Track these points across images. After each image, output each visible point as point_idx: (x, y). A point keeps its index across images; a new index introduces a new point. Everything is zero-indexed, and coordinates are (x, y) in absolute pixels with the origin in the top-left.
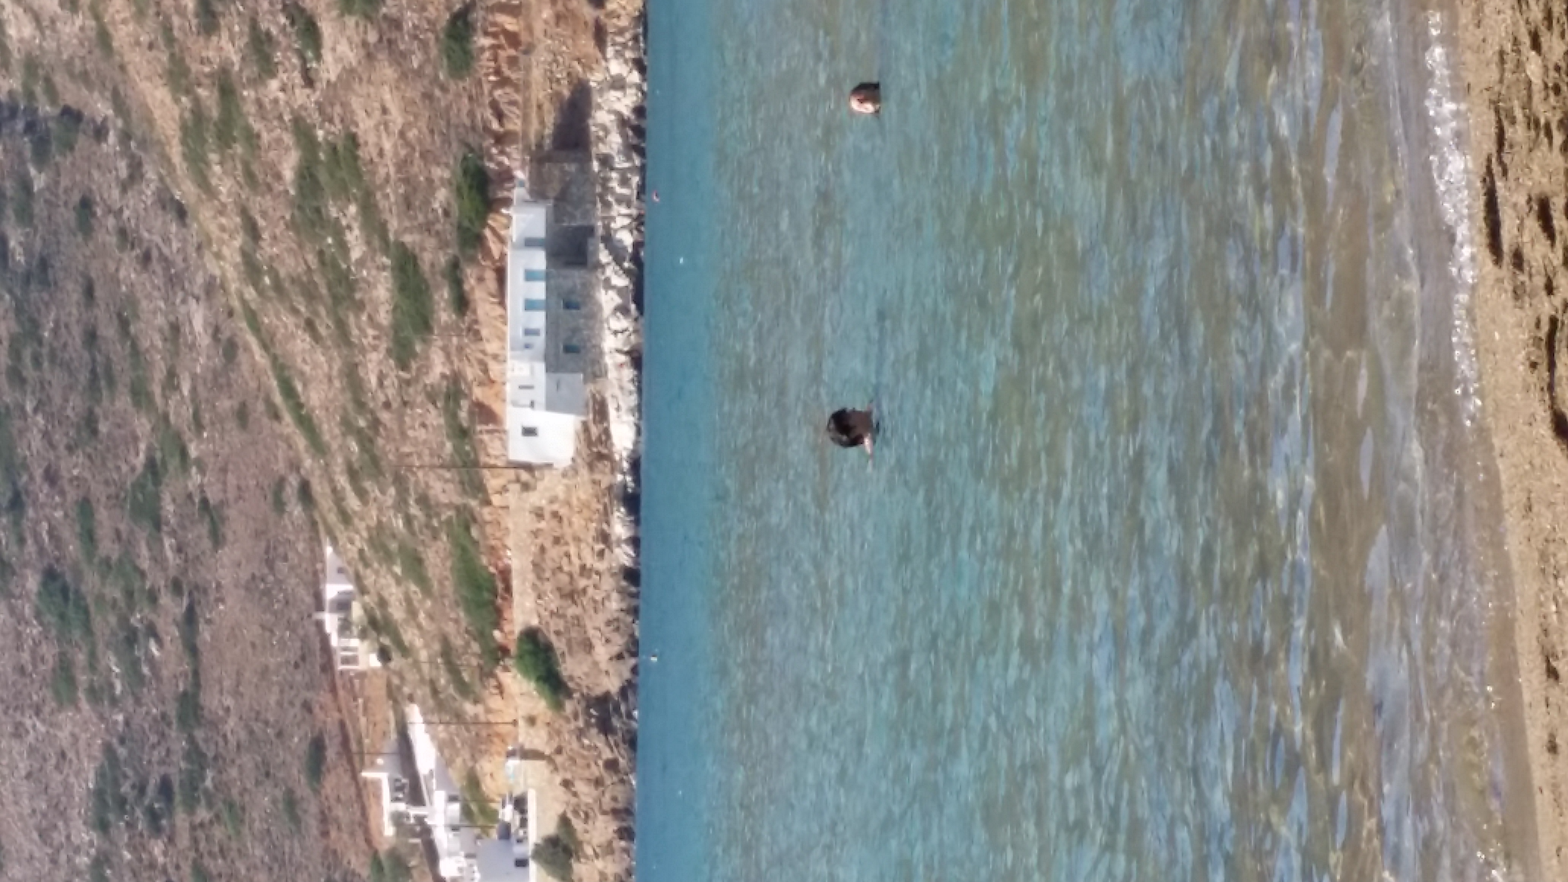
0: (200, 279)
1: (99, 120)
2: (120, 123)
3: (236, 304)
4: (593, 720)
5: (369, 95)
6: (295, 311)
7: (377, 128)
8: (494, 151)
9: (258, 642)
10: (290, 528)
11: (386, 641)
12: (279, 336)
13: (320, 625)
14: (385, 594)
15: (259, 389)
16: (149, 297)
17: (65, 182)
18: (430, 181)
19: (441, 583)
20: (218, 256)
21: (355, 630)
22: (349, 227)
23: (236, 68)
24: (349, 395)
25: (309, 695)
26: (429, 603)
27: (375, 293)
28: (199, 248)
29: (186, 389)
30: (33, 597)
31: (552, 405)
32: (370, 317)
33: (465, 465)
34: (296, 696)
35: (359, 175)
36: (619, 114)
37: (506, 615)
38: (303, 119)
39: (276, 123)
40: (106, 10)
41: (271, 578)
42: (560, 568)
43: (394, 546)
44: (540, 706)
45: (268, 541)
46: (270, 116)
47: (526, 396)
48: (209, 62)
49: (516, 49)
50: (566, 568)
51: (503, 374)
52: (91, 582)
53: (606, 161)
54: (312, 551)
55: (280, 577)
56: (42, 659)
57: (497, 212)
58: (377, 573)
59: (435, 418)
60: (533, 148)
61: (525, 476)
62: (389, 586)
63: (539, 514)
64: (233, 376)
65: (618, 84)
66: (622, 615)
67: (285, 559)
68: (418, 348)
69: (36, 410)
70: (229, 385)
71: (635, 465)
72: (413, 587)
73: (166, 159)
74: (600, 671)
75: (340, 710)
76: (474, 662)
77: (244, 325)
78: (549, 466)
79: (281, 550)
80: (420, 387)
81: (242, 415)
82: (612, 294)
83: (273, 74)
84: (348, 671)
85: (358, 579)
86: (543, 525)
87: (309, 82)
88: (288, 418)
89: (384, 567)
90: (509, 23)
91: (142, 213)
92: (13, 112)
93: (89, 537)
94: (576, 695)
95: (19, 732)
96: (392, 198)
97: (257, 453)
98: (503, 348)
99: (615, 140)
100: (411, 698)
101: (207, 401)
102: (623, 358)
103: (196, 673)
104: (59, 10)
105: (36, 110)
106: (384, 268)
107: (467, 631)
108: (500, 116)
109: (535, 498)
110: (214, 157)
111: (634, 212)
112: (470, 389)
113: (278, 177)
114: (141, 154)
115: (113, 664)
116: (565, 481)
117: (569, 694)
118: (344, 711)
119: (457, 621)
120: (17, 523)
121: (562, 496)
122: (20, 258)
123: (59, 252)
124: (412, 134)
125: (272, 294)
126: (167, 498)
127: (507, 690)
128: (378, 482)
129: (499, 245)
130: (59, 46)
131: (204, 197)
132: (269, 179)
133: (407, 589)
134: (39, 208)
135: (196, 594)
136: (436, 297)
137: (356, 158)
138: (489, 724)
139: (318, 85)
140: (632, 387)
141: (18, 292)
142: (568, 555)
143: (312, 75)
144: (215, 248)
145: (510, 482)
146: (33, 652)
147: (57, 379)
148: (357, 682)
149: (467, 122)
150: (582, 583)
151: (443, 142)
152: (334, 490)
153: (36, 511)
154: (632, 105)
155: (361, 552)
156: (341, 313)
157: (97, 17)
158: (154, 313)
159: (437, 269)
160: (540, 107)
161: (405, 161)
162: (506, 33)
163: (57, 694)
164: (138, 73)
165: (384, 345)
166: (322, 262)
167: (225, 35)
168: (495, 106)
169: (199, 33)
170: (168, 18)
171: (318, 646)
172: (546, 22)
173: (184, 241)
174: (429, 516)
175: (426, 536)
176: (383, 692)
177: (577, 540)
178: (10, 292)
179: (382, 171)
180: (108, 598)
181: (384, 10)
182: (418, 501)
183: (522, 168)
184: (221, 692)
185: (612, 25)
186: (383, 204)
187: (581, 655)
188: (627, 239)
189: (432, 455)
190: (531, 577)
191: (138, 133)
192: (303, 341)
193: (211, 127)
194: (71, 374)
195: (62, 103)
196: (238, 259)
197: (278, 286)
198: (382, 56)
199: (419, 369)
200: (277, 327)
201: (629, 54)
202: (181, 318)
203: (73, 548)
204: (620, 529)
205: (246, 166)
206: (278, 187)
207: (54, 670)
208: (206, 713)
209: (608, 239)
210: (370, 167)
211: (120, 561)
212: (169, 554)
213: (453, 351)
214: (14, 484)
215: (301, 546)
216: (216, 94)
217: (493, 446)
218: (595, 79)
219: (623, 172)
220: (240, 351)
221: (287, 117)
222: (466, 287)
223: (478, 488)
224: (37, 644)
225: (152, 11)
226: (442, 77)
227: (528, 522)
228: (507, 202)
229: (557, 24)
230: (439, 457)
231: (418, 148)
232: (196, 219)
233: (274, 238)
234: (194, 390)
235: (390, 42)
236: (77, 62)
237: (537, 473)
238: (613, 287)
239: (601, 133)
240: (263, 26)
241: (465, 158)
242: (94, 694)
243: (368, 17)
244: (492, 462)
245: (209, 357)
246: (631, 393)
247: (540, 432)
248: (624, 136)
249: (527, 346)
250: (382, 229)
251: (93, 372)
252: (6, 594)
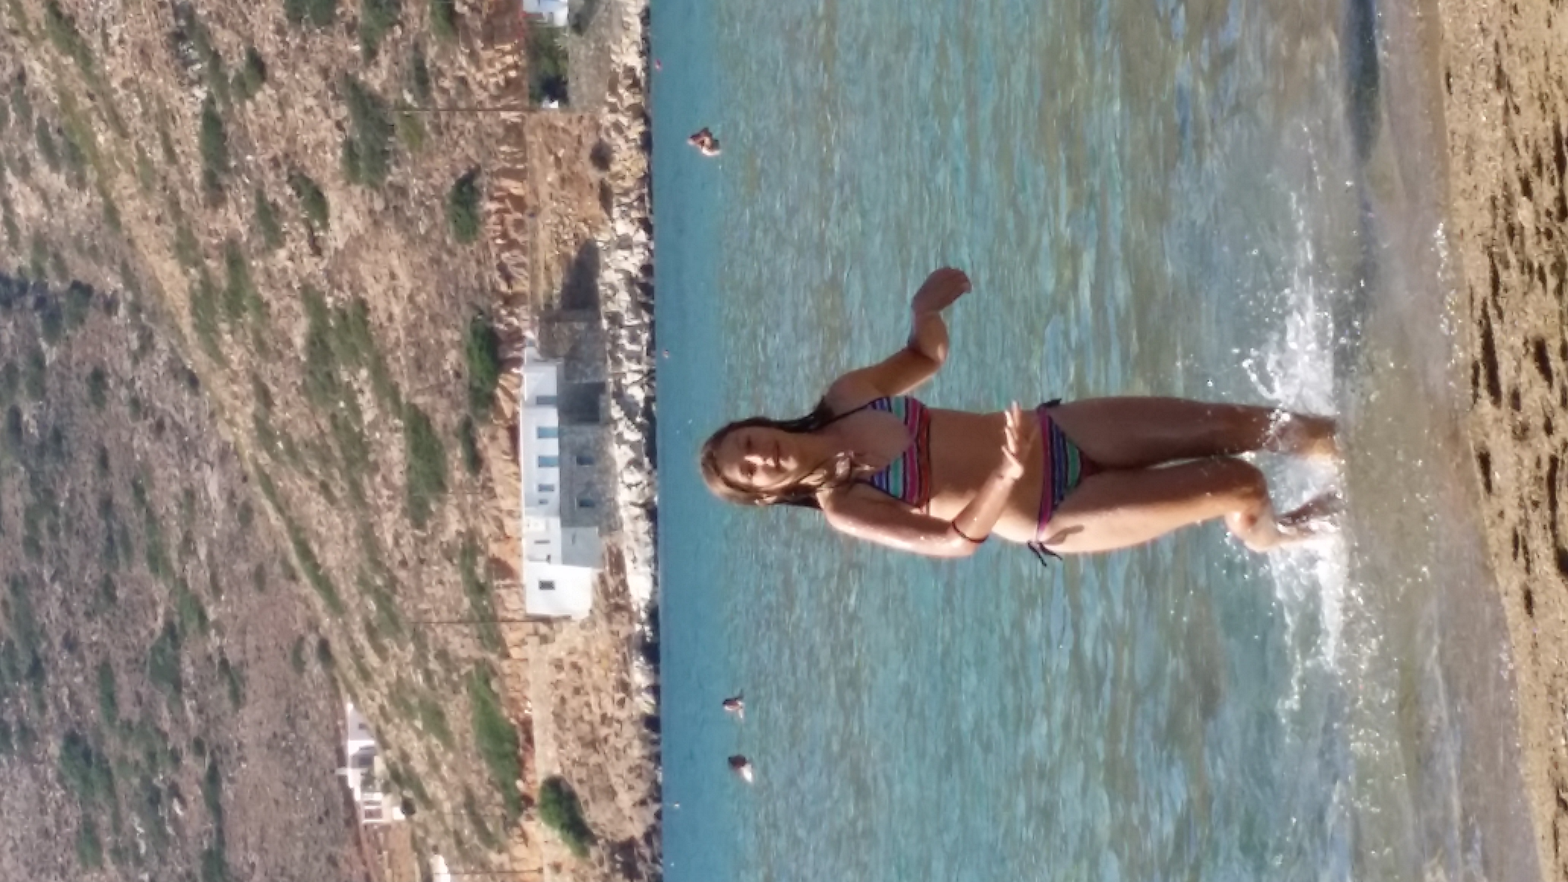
0: (213, 446)
1: (109, 293)
2: (129, 296)
3: (250, 468)
4: (618, 866)
5: (376, 262)
6: (309, 475)
7: (385, 293)
8: (503, 312)
9: (282, 799)
10: (310, 686)
11: (409, 794)
12: (294, 499)
13: (343, 780)
14: (407, 749)
15: (275, 551)
16: (164, 465)
17: (76, 356)
18: (440, 343)
19: (462, 735)
20: (231, 423)
21: (378, 785)
22: (361, 391)
23: (244, 239)
24: (365, 555)
25: (334, 849)
26: (451, 756)
27: (388, 455)
28: (212, 415)
29: (202, 552)
30: (55, 761)
31: (567, 559)
32: (384, 478)
33: (483, 619)
34: (321, 850)
35: (369, 340)
36: (627, 273)
37: (528, 765)
38: (312, 287)
39: (284, 291)
40: (112, 186)
41: (293, 736)
42: (581, 718)
43: (414, 701)
44: (564, 853)
45: (289, 699)
46: (279, 285)
47: (542, 551)
48: (217, 233)
49: (522, 212)
50: (587, 717)
51: (519, 530)
52: (112, 745)
53: (615, 319)
54: (333, 708)
55: (302, 735)
56: (67, 822)
57: (508, 372)
58: (398, 727)
59: (452, 575)
60: (542, 308)
61: (543, 629)
62: (410, 740)
63: (558, 665)
64: (249, 539)
65: (625, 243)
66: (645, 762)
67: (307, 717)
68: (433, 507)
69: (53, 579)
70: (246, 549)
71: (653, 615)
72: (435, 741)
73: (176, 329)
74: (624, 817)
75: (365, 863)
76: (498, 812)
77: (258, 489)
78: (567, 618)
79: (302, 708)
80: (436, 546)
82: (625, 448)
83: (281, 244)
84: (372, 825)
85: (380, 735)
86: (562, 676)
87: (317, 250)
88: (305, 579)
89: (405, 722)
90: (515, 187)
91: (154, 383)
92: (23, 288)
93: (110, 701)
94: (601, 842)
96: (403, 361)
97: (275, 614)
98: (518, 505)
99: (624, 298)
100: (436, 850)
101: (224, 564)
102: (638, 511)
103: (220, 831)
104: (66, 188)
105: (46, 285)
106: (397, 430)
107: (490, 782)
108: (508, 278)
109: (554, 650)
110: (224, 326)
111: (644, 367)
112: (487, 546)
113: (289, 343)
114: (151, 325)
115: (137, 824)
116: (583, 633)
117: (594, 841)
118: (369, 863)
119: (479, 773)
120: (37, 690)
121: (581, 647)
122: (33, 430)
123: (73, 424)
124: (421, 298)
125: (286, 458)
126: (186, 660)
127: (531, 839)
128: (396, 639)
129: (511, 404)
130: (67, 223)
131: (215, 365)
132: (280, 346)
133: (429, 741)
134: (52, 382)
135: (218, 754)
136: (450, 457)
137: (366, 323)
138: (514, 872)
139: (326, 253)
140: (648, 539)
141: (32, 463)
142: (588, 705)
143: (320, 243)
144: (227, 415)
145: (528, 635)
146: (57, 815)
147: (75, 548)
148: (381, 835)
149: (476, 284)
150: (603, 731)
151: (452, 305)
152: (353, 648)
153: (56, 677)
154: (639, 264)
155: (382, 708)
156: (355, 475)
157: (104, 193)
158: (169, 480)
159: (450, 429)
160: (547, 268)
161: (415, 325)
162: (511, 196)
163: (82, 856)
164: (146, 246)
165: (399, 506)
166: (335, 426)
167: (231, 206)
168: (502, 268)
169: (205, 207)
170: (174, 193)
171: (341, 800)
172: (551, 185)
173: (197, 408)
174: (449, 671)
175: (446, 690)
176: (408, 844)
177: (597, 690)
178: (25, 463)
179: (392, 335)
180: (131, 759)
181: (390, 178)
182: (436, 657)
183: (532, 328)
184: (246, 848)
185: (617, 187)
186: (394, 367)
187: (604, 803)
188: (638, 394)
189: (450, 611)
190: (552, 727)
191: (149, 304)
192: (318, 503)
193: (221, 297)
194: (87, 541)
195: (71, 279)
196: (251, 425)
197: (291, 449)
198: (389, 223)
199: (434, 528)
200: (292, 490)
201: (635, 214)
202: (195, 484)
203: (94, 713)
204: (640, 677)
205: (257, 333)
206: (289, 354)
207: (78, 832)
208: (231, 868)
209: (619, 395)
210: (380, 332)
211: (141, 723)
212: (191, 715)
213: (468, 509)
214: (34, 652)
215: (321, 704)
216: (225, 265)
217: (511, 601)
218: (602, 239)
219: (632, 328)
220: (256, 515)
221: (296, 285)
222: (479, 446)
223: (496, 642)
224: (60, 808)
225: (158, 186)
226: (449, 241)
227: (548, 673)
228: (518, 362)
229: (563, 188)
230: (457, 613)
231: (427, 312)
232: (209, 389)
233: (287, 403)
234: (210, 555)
235: (395, 208)
236: (86, 240)
237: (555, 626)
238: (626, 442)
239: (610, 292)
240: (270, 198)
241: (474, 320)
242: (118, 854)
243: (374, 186)
244: (510, 616)
245: (225, 522)
246: (647, 545)
247: (557, 586)
248: (632, 293)
249: (542, 502)
250: (394, 392)
251: (110, 539)
252: (29, 759)
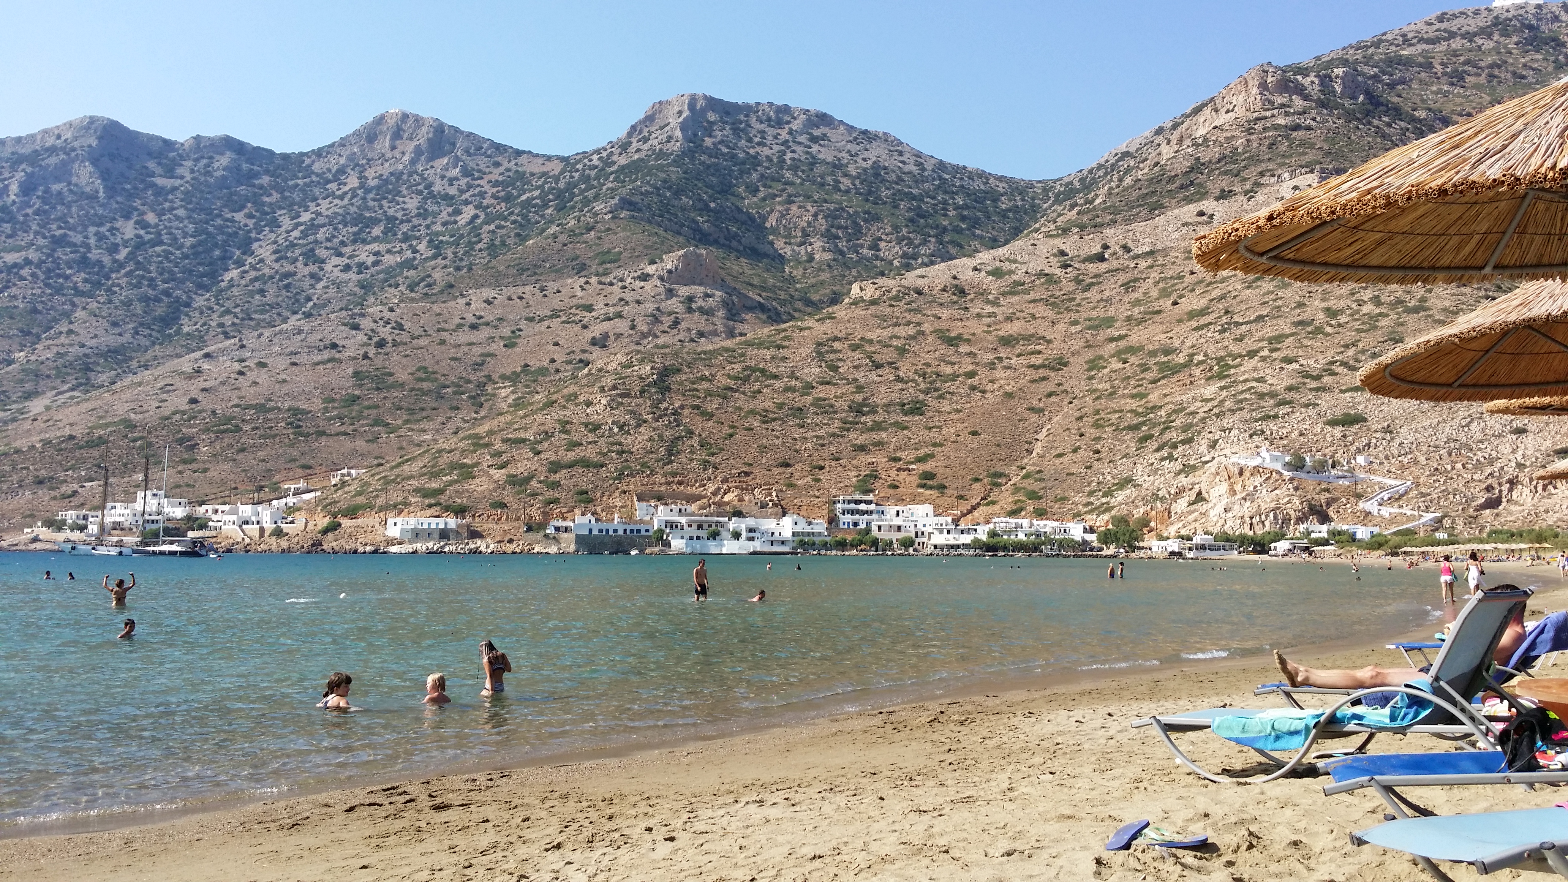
0: (438, 438)
1: (480, 412)
2: (479, 417)
3: (431, 447)
4: (315, 542)
5: (485, 482)
6: (429, 462)
7: (477, 484)
8: (470, 515)
9: (339, 452)
10: (370, 461)
11: (339, 486)
12: (422, 458)
13: (344, 468)
14: (352, 486)
15: (408, 453)
16: (433, 424)
17: (464, 403)
18: (463, 498)
19: (355, 500)
20: (444, 442)
21: (342, 478)
22: (451, 477)
23: (493, 448)
24: (406, 476)
25: (325, 465)
26: (349, 497)
27: (433, 483)
28: (446, 438)
29: (409, 434)
30: (352, 393)
31: (402, 530)
32: (427, 482)
33: (387, 507)
34: (324, 462)
35: (464, 479)
36: (480, 547)
37: (345, 518)
38: (479, 465)
39: (478, 458)
40: (509, 414)
41: (357, 456)
43: (365, 488)
44: (319, 528)
45: (367, 455)
46: (480, 456)
47: (405, 523)
48: (495, 441)
49: (497, 520)
50: (358, 534)
51: (411, 517)
52: (356, 408)
53: (467, 544)
54: (364, 467)
55: (357, 458)
56: (335, 395)
57: (454, 516)
58: (358, 483)
59: (399, 499)
60: (471, 525)
61: (383, 523)
62: (354, 487)
63: (373, 527)
64: (412, 446)
65: (487, 547)
66: (344, 549)
67: (362, 459)
68: (418, 495)
69: (403, 394)
70: (409, 445)
71: (385, 553)
73: (470, 429)
74: (329, 543)
75: (320, 473)
76: (332, 510)
77: (425, 449)
78: (386, 529)
79: (364, 458)
80: (408, 495)
81: (401, 448)
82: (432, 546)
83: (491, 457)
84: (331, 476)
85: (356, 479)
86: (370, 528)
87: (489, 466)
88: (401, 460)
89: (359, 485)
90: (504, 518)
91: (455, 423)
93: (369, 408)
94: (322, 537)
95: (316, 388)
96: (458, 488)
97: (391, 452)
98: (418, 517)
99: (473, 546)
100: (323, 492)
101: (405, 439)
102: (414, 549)
103: (331, 435)
104: (508, 403)
105: (483, 397)
106: (440, 486)
107: (341, 508)
108: (479, 516)
109: (377, 525)
110: (470, 442)
111: (454, 551)
112: (407, 509)
113: (464, 458)
114: (471, 423)
115: (334, 413)
116: (382, 534)
117: (323, 535)
118: (319, 475)
119: (343, 505)
120: (373, 389)
121: (378, 533)
123: (445, 401)
124: (475, 493)
125: (434, 456)
126: (379, 428)
127: (324, 519)
128: (382, 484)
129: (445, 516)
130: (498, 403)
131: (459, 439)
132: (464, 456)
133: (353, 492)
134: (457, 397)
135: (353, 435)
136: (432, 499)
137: (469, 478)
138: (315, 514)
139: (488, 469)
140: (407, 551)
142: (361, 535)
143: (491, 467)
144: (446, 442)
145: (382, 519)
147: (411, 400)
148: (328, 478)
149: (478, 507)
150: (353, 539)
151: (473, 501)
152: (380, 472)
153: (376, 394)
154: (482, 550)
155: (364, 479)
156: (428, 475)
157: (507, 412)
158: (429, 426)
159: (439, 500)
160: (482, 526)
161: (468, 491)
162: (501, 517)
163: (326, 398)
164: (492, 422)
165: (419, 486)
166: (441, 470)
167: (502, 445)
168: (482, 514)
169: (502, 438)
170: (506, 430)
171: (338, 468)
172: (504, 528)
173: (448, 434)
174: (373, 497)
175: (368, 497)
176: (325, 485)
177: (365, 537)
179: (465, 485)
180: (352, 412)
181: (507, 486)
182: (377, 494)
183: (466, 522)
184: (325, 442)
185: (503, 545)
186: (457, 485)
187: (333, 538)
188: (447, 549)
189: (389, 498)
190: (355, 525)
191: (477, 422)
192: (421, 465)
193: (478, 441)
194: (413, 404)
195: (484, 403)
196: (443, 448)
197: (436, 458)
198: (496, 486)
199: (413, 495)
200: (425, 458)
201: (495, 549)
202: (427, 432)
203: (366, 403)
204: (368, 548)
205: (467, 450)
206: (462, 458)
207: (332, 398)
208: (320, 438)
209: (446, 545)
210: (466, 482)
211: (362, 416)
212: (364, 429)
213: (417, 504)
215: (365, 463)
216: (486, 442)
217: (392, 515)
218: (489, 541)
219: (464, 548)
220: (418, 448)
221: (480, 461)
222: (434, 507)
223: (380, 510)
224: (339, 393)
225: (508, 426)
226: (490, 500)
227: (371, 524)
228: (457, 518)
229: (503, 531)
230: (389, 500)
231: (471, 495)
232: (454, 437)
233: (448, 457)
235: (500, 487)
236: (494, 407)
237: (384, 526)
239: (474, 542)
240: (504, 455)
241: (468, 507)
242: (326, 408)
243: (505, 482)
244: (387, 514)
245: (417, 440)
246: (405, 551)
247: (395, 527)
248: (474, 548)
249: (418, 523)
250: (450, 485)
251: (414, 409)
252: (354, 386)
